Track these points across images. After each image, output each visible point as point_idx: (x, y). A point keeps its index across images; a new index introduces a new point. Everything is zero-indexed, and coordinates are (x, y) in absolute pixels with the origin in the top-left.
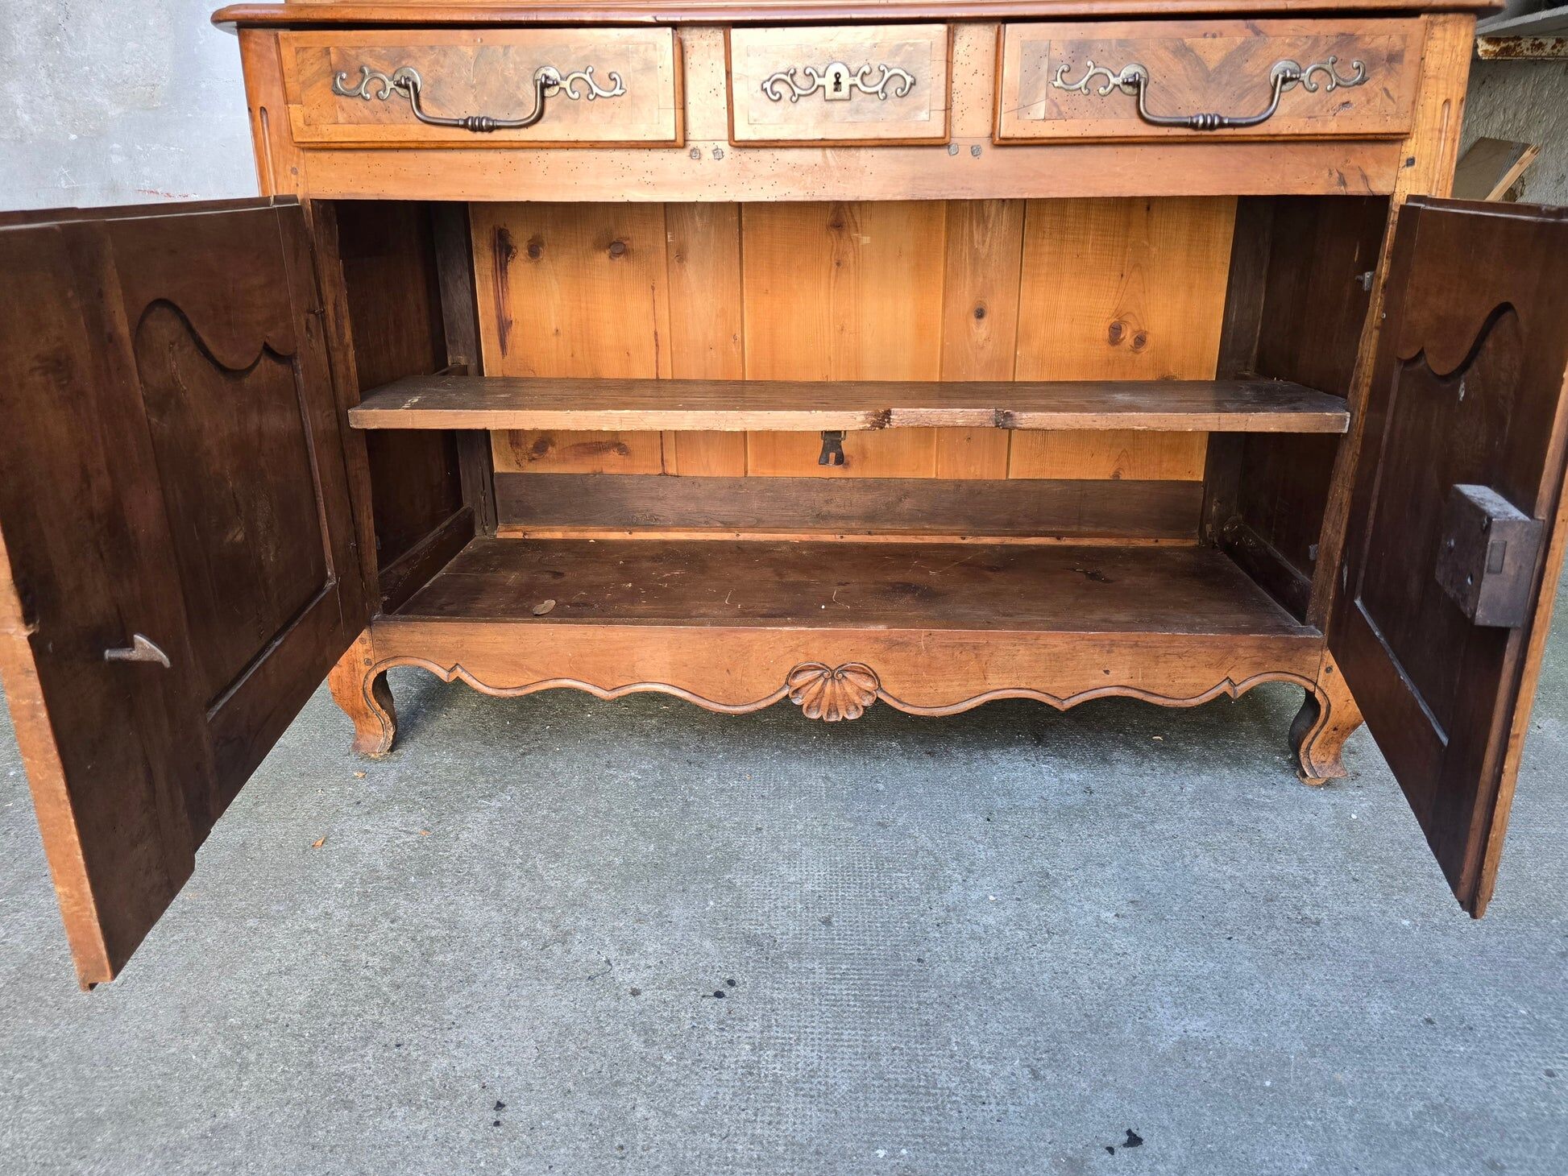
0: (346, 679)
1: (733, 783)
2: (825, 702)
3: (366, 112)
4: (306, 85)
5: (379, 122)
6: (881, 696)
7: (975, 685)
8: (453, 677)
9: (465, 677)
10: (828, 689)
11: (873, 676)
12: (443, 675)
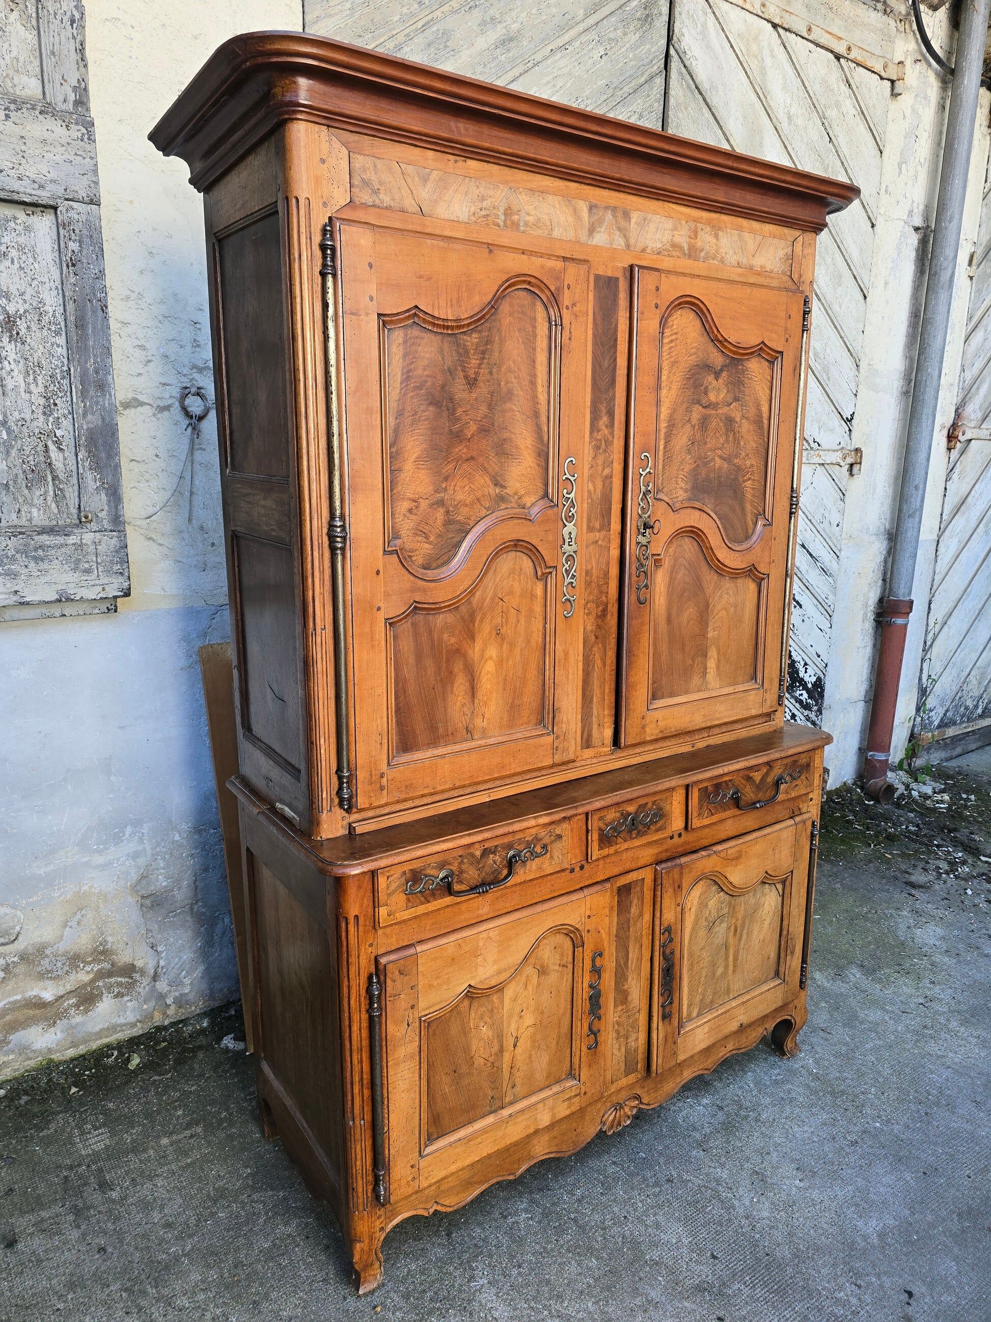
0: (366, 1248)
1: (578, 1192)
2: (616, 1122)
3: (422, 899)
4: (389, 895)
5: (429, 902)
6: (641, 1106)
7: (678, 1080)
8: (431, 1211)
9: (439, 1208)
10: (618, 1116)
11: (638, 1097)
12: (426, 1214)
